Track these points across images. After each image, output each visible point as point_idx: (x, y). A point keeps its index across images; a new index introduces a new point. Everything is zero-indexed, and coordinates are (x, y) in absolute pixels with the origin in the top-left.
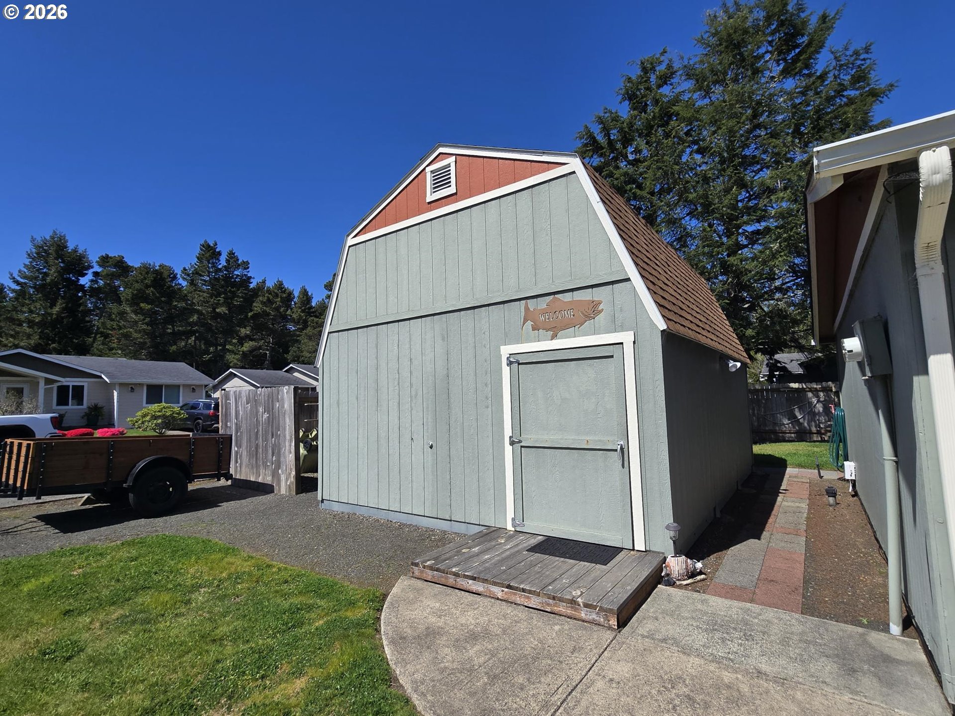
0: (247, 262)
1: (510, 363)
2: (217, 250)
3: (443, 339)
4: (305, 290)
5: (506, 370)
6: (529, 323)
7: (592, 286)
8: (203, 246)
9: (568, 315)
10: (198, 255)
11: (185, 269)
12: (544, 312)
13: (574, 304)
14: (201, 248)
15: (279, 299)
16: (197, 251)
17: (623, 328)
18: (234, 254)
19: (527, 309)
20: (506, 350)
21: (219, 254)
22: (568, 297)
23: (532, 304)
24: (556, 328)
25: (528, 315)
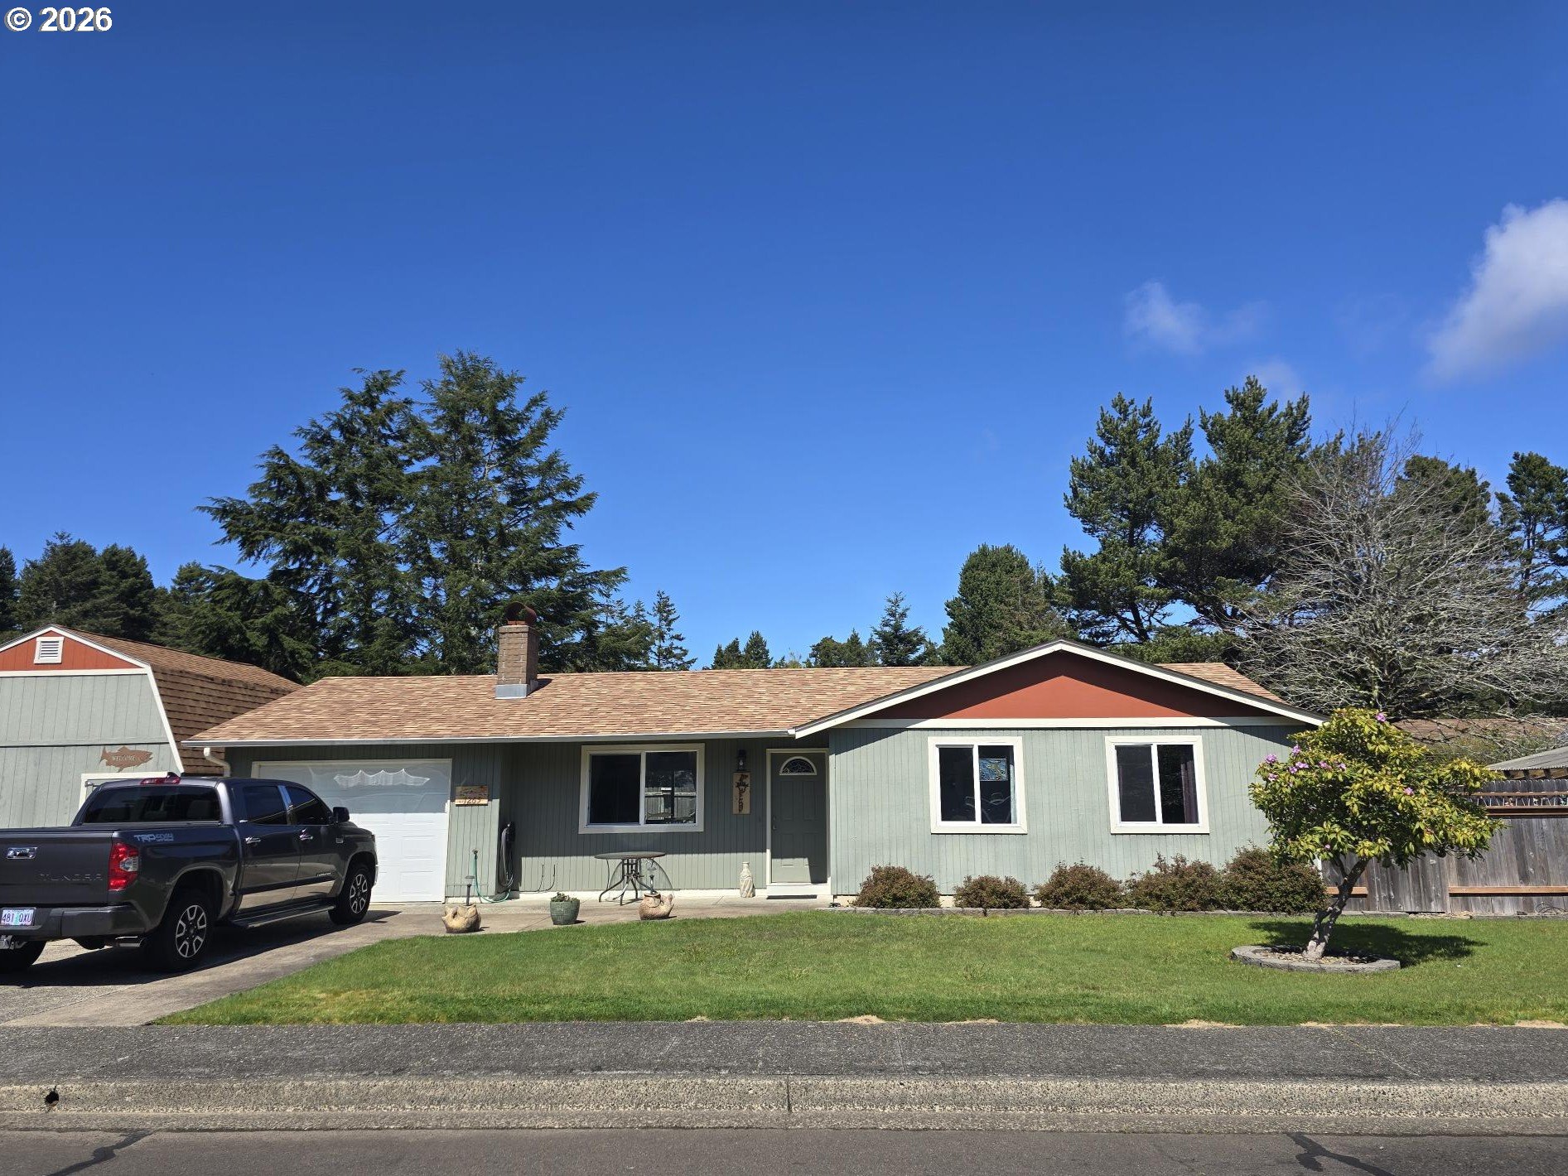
1: (87, 785)
5: (84, 789)
6: (105, 761)
7: (147, 744)
9: (132, 758)
12: (116, 755)
13: (135, 752)
17: (161, 770)
19: (104, 751)
20: (85, 777)
22: (132, 748)
23: (108, 749)
24: (122, 767)
25: (105, 756)
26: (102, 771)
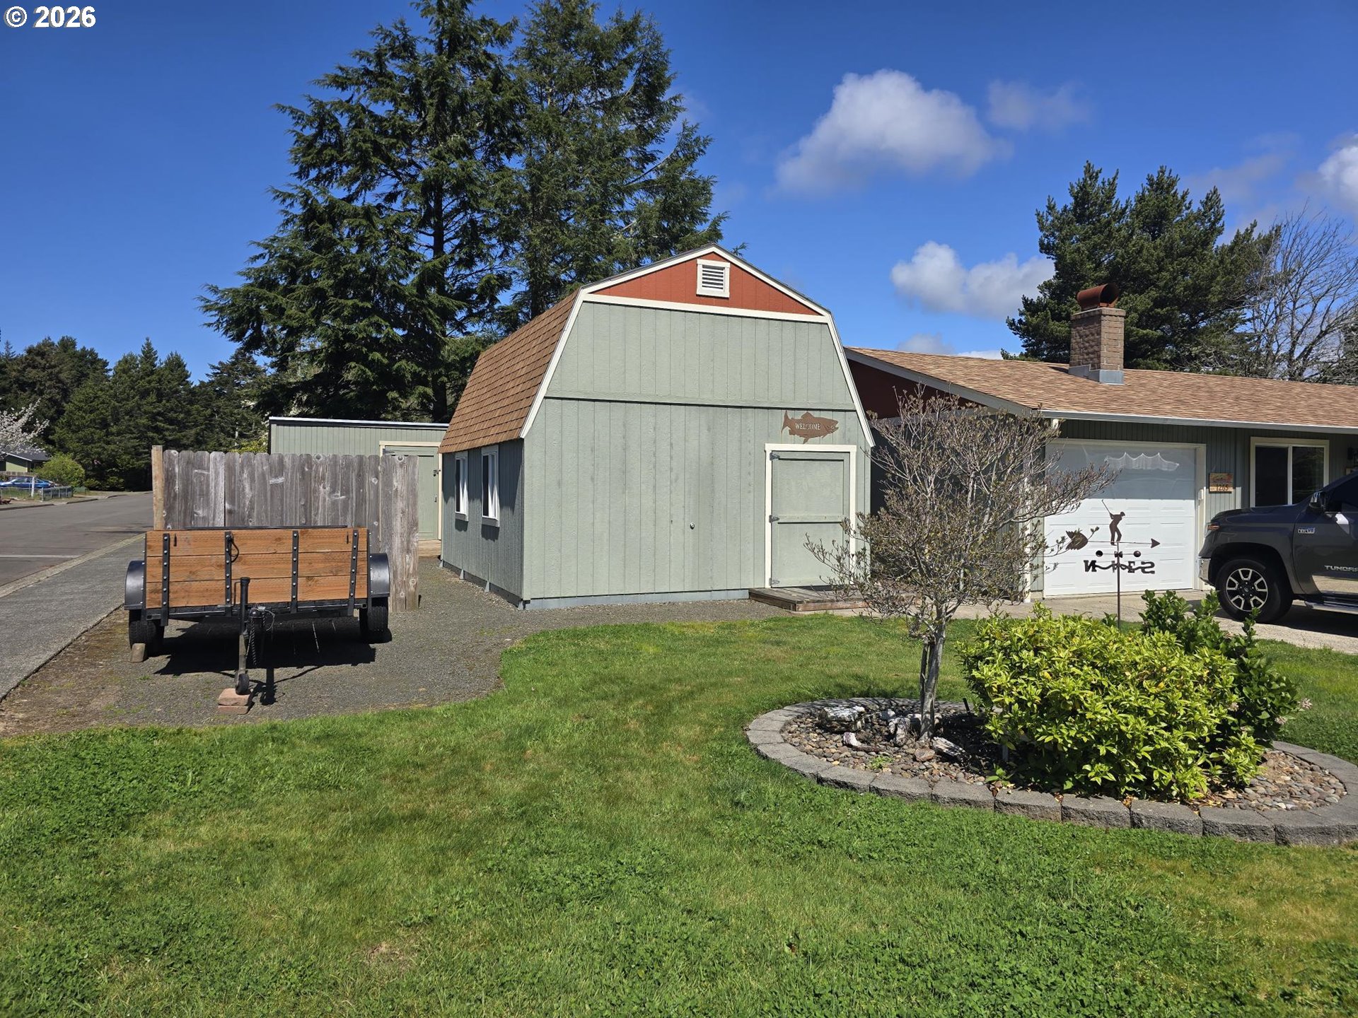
1: (772, 457)
3: (709, 430)
5: (769, 463)
6: (787, 429)
7: (833, 410)
9: (816, 427)
12: (798, 421)
13: (820, 420)
17: (849, 442)
19: (786, 417)
20: (770, 447)
22: (816, 414)
23: (790, 414)
24: (807, 436)
25: (787, 422)
26: (786, 442)
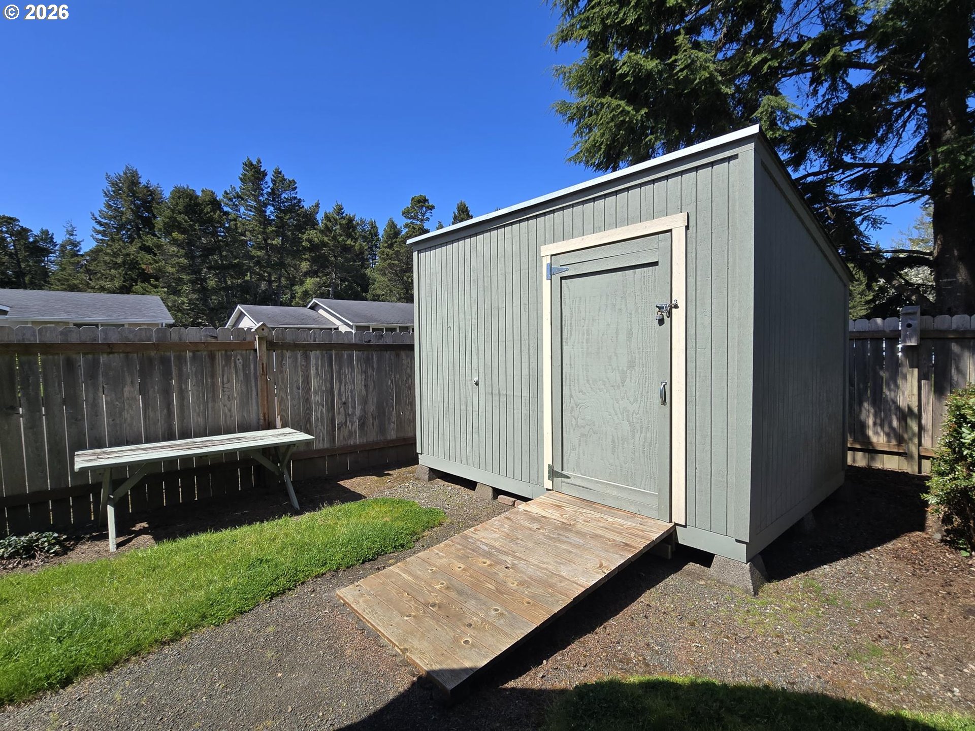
0: (293, 180)
2: (262, 170)
4: (393, 223)
8: (246, 165)
10: (241, 176)
11: (226, 193)
14: (243, 167)
15: (338, 227)
16: (240, 171)
18: (280, 173)
21: (265, 174)
